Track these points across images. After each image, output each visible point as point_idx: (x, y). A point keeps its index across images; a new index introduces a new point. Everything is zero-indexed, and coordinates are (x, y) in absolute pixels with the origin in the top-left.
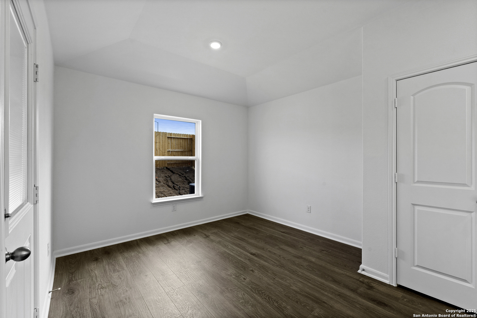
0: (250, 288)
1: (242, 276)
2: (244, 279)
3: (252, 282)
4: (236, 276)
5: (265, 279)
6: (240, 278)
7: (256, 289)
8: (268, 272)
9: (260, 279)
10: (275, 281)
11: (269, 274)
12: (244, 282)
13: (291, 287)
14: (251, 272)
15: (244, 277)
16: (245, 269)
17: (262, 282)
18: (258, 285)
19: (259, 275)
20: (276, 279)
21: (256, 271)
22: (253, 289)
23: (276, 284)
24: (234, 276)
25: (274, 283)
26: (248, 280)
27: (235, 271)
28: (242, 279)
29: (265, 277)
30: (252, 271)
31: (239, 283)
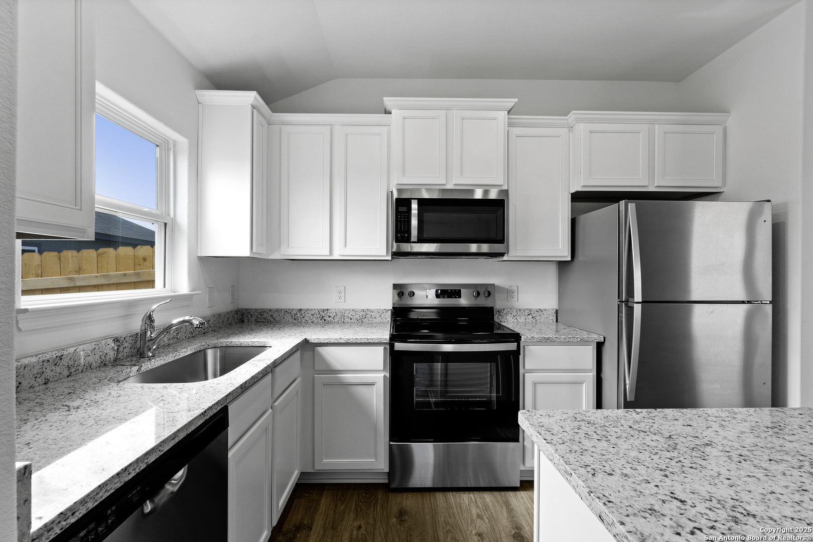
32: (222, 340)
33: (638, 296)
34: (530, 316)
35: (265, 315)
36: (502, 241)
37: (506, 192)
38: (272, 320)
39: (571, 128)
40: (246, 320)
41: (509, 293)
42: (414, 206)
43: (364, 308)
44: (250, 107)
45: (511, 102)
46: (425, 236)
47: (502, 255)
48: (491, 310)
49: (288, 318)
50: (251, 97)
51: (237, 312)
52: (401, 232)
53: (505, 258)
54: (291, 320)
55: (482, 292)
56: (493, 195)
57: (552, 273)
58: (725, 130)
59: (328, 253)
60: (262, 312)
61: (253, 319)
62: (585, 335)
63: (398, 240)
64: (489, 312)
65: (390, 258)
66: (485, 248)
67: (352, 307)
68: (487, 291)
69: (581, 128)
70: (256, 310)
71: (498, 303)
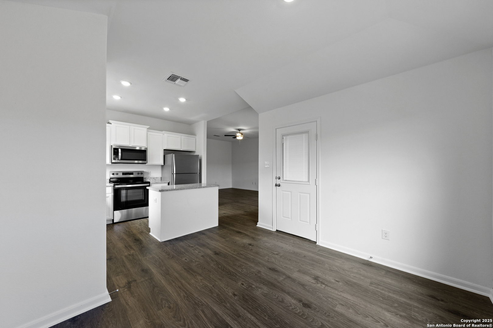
0: (237, 276)
1: (245, 288)
2: (243, 284)
3: (236, 281)
4: (251, 287)
5: (222, 285)
6: (247, 285)
7: (232, 275)
8: (218, 295)
9: (227, 285)
10: (214, 283)
11: (217, 291)
12: (243, 281)
13: (202, 278)
14: (236, 293)
15: (243, 286)
16: (243, 297)
17: (226, 282)
18: (230, 278)
19: (228, 290)
20: (212, 286)
21: (231, 294)
22: (234, 275)
23: (213, 281)
24: (253, 286)
25: (216, 281)
26: (240, 283)
27: (254, 294)
28: (244, 284)
29: (222, 288)
30: (235, 295)
31: (247, 279)
33: (175, 173)
34: (153, 178)
36: (146, 160)
37: (147, 148)
39: (164, 134)
41: (148, 173)
42: (120, 150)
45: (148, 127)
46: (123, 158)
47: (146, 163)
48: (143, 178)
53: (146, 164)
55: (140, 173)
56: (143, 149)
57: (160, 168)
58: (196, 139)
62: (165, 182)
63: (114, 160)
64: (142, 178)
65: (111, 164)
66: (140, 162)
68: (142, 173)
69: (166, 135)
71: (145, 176)
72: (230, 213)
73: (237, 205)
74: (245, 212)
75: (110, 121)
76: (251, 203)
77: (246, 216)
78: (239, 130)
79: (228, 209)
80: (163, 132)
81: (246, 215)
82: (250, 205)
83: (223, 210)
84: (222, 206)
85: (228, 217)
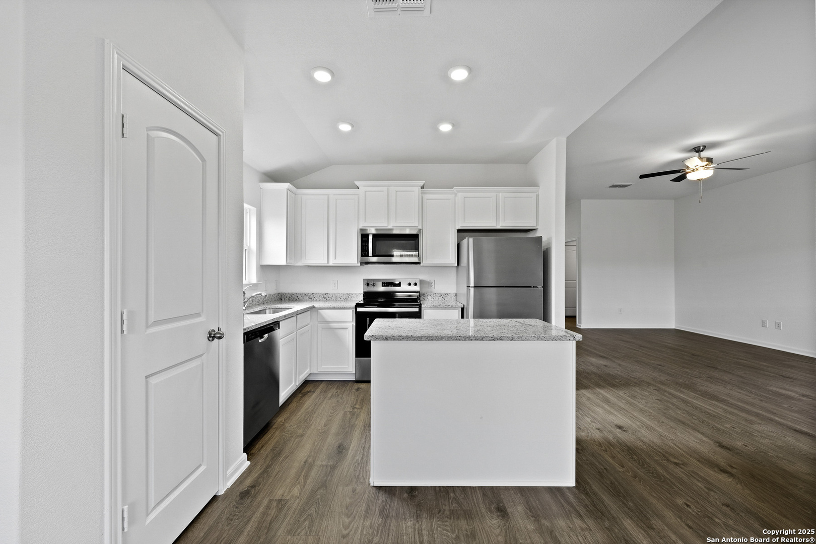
32: (273, 306)
33: (472, 284)
34: (441, 297)
35: (294, 296)
36: (418, 256)
37: (420, 230)
38: (298, 299)
39: (455, 195)
40: (283, 299)
41: (429, 284)
42: (371, 237)
43: (348, 292)
44: (286, 190)
45: (421, 183)
46: (377, 253)
47: (419, 263)
49: (306, 297)
50: (286, 185)
51: (278, 294)
52: (364, 252)
53: (422, 265)
54: (308, 299)
55: (413, 283)
57: (451, 273)
59: (326, 263)
60: (292, 295)
61: (287, 298)
63: (362, 256)
65: (359, 265)
67: (341, 292)
68: (415, 283)
69: (460, 195)
70: (289, 293)
71: (423, 290)
72: (647, 436)
73: (683, 401)
74: (721, 446)
75: (357, 183)
76: (752, 405)
77: (722, 477)
78: (698, 150)
79: (642, 411)
80: (455, 189)
81: (724, 471)
82: (749, 412)
83: (620, 409)
84: (621, 393)
85: (630, 451)
